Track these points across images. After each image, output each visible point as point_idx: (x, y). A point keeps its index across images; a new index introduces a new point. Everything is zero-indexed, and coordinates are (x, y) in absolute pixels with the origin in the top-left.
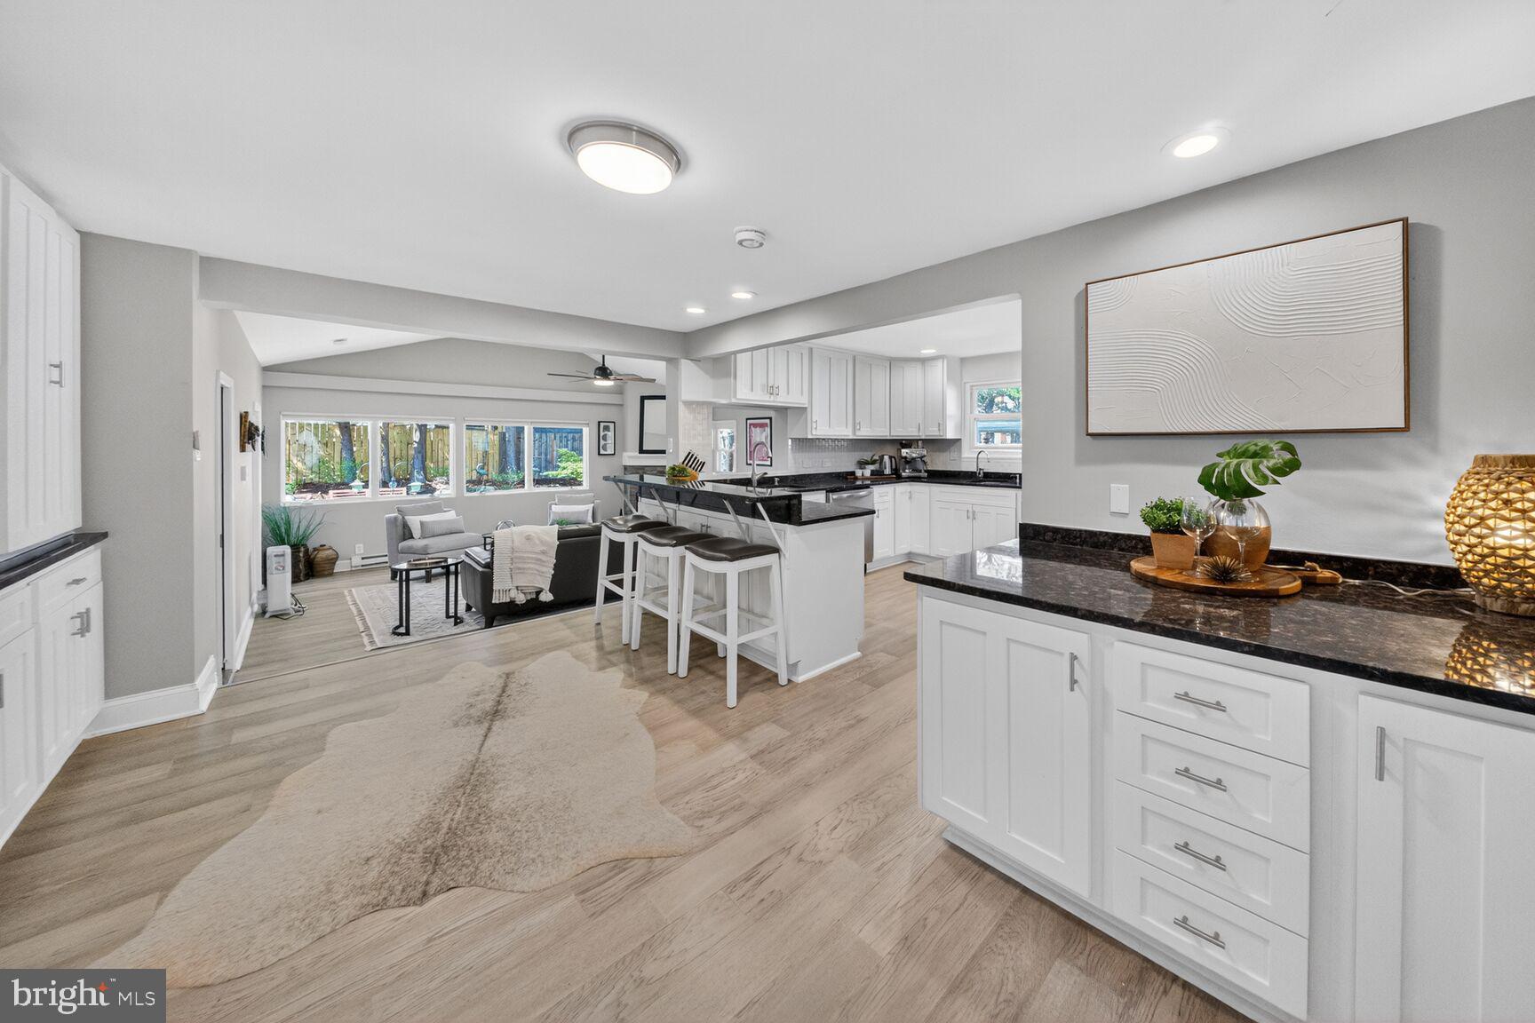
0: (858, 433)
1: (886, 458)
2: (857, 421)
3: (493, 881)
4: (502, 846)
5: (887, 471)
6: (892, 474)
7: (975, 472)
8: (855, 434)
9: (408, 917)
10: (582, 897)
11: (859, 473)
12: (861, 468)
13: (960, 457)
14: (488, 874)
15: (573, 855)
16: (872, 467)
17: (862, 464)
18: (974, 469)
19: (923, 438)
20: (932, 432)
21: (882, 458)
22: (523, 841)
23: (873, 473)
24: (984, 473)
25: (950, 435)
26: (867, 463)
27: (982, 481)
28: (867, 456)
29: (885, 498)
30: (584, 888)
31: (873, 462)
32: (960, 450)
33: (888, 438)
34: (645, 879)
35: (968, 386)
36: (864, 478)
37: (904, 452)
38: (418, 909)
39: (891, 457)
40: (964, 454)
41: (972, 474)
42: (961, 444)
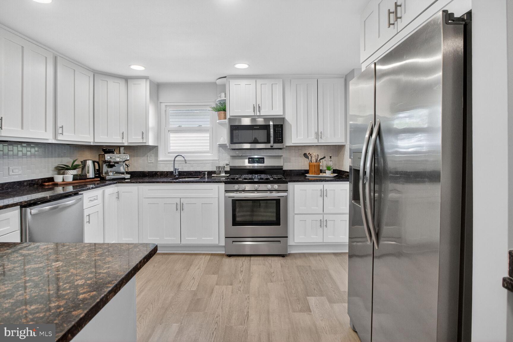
0: (60, 137)
1: (90, 163)
2: (59, 125)
5: (91, 174)
6: (96, 177)
7: (173, 172)
8: (55, 138)
11: (59, 179)
12: (59, 174)
13: (157, 160)
16: (74, 172)
17: (62, 170)
18: (172, 169)
19: (126, 144)
20: (134, 139)
21: (84, 163)
23: (75, 178)
24: (179, 172)
25: (151, 143)
26: (67, 168)
27: (177, 178)
28: (67, 161)
29: (96, 201)
31: (74, 168)
32: (157, 155)
33: (92, 144)
35: (163, 105)
36: (65, 184)
37: (108, 157)
39: (94, 162)
40: (161, 157)
41: (169, 173)
42: (157, 150)
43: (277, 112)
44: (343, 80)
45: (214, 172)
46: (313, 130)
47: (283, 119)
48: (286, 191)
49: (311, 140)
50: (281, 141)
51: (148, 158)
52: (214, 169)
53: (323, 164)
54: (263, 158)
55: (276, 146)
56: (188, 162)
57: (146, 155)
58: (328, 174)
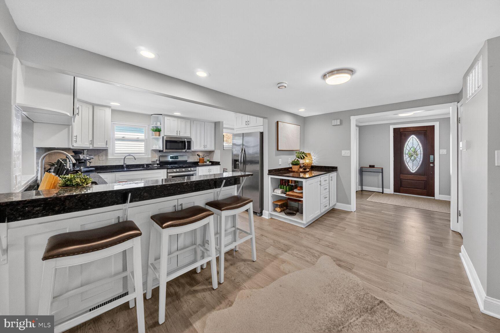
3: (364, 288)
4: (354, 293)
9: (387, 301)
10: (352, 269)
13: (107, 158)
14: (363, 290)
15: (343, 275)
22: (348, 289)
30: (350, 270)
32: (107, 155)
34: (340, 261)
38: (384, 301)
40: (110, 157)
41: (117, 166)
42: (107, 152)
43: (188, 135)
44: (214, 124)
45: (151, 164)
46: (203, 144)
47: (191, 139)
48: (196, 171)
49: (202, 149)
50: (190, 149)
51: (100, 157)
52: (151, 163)
53: (206, 159)
54: (178, 157)
55: (188, 151)
56: (136, 159)
57: (98, 155)
58: (208, 163)
